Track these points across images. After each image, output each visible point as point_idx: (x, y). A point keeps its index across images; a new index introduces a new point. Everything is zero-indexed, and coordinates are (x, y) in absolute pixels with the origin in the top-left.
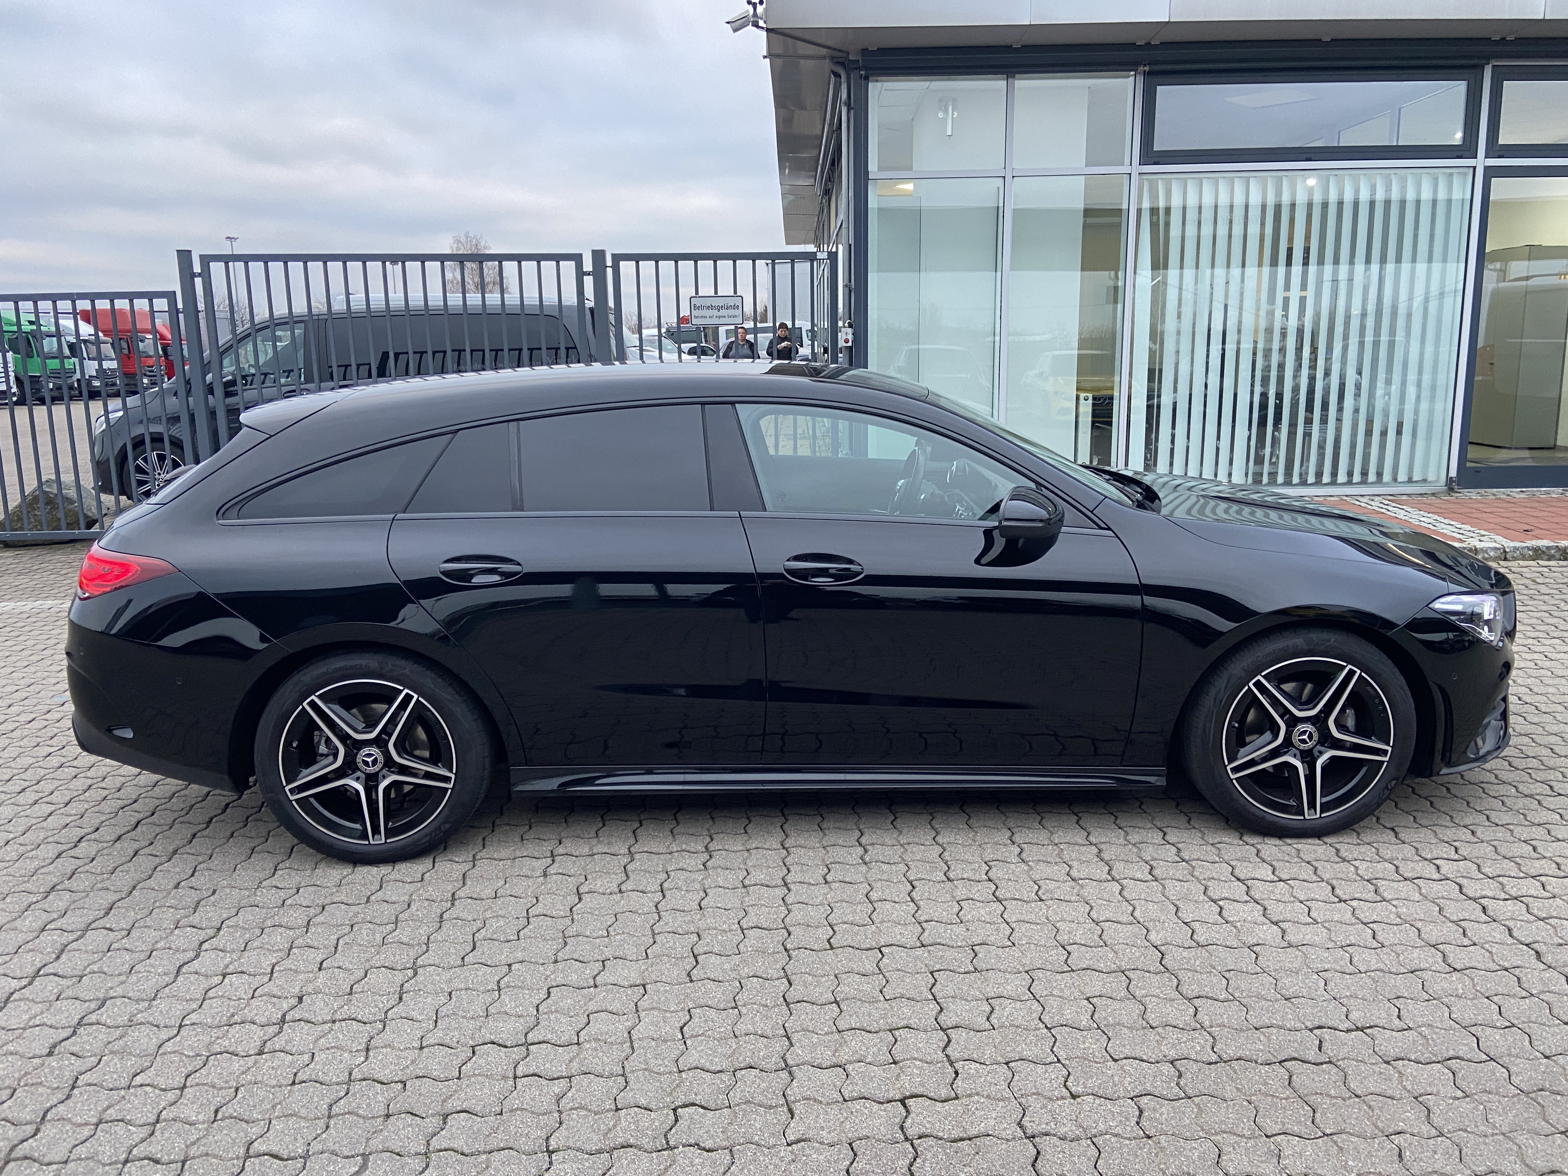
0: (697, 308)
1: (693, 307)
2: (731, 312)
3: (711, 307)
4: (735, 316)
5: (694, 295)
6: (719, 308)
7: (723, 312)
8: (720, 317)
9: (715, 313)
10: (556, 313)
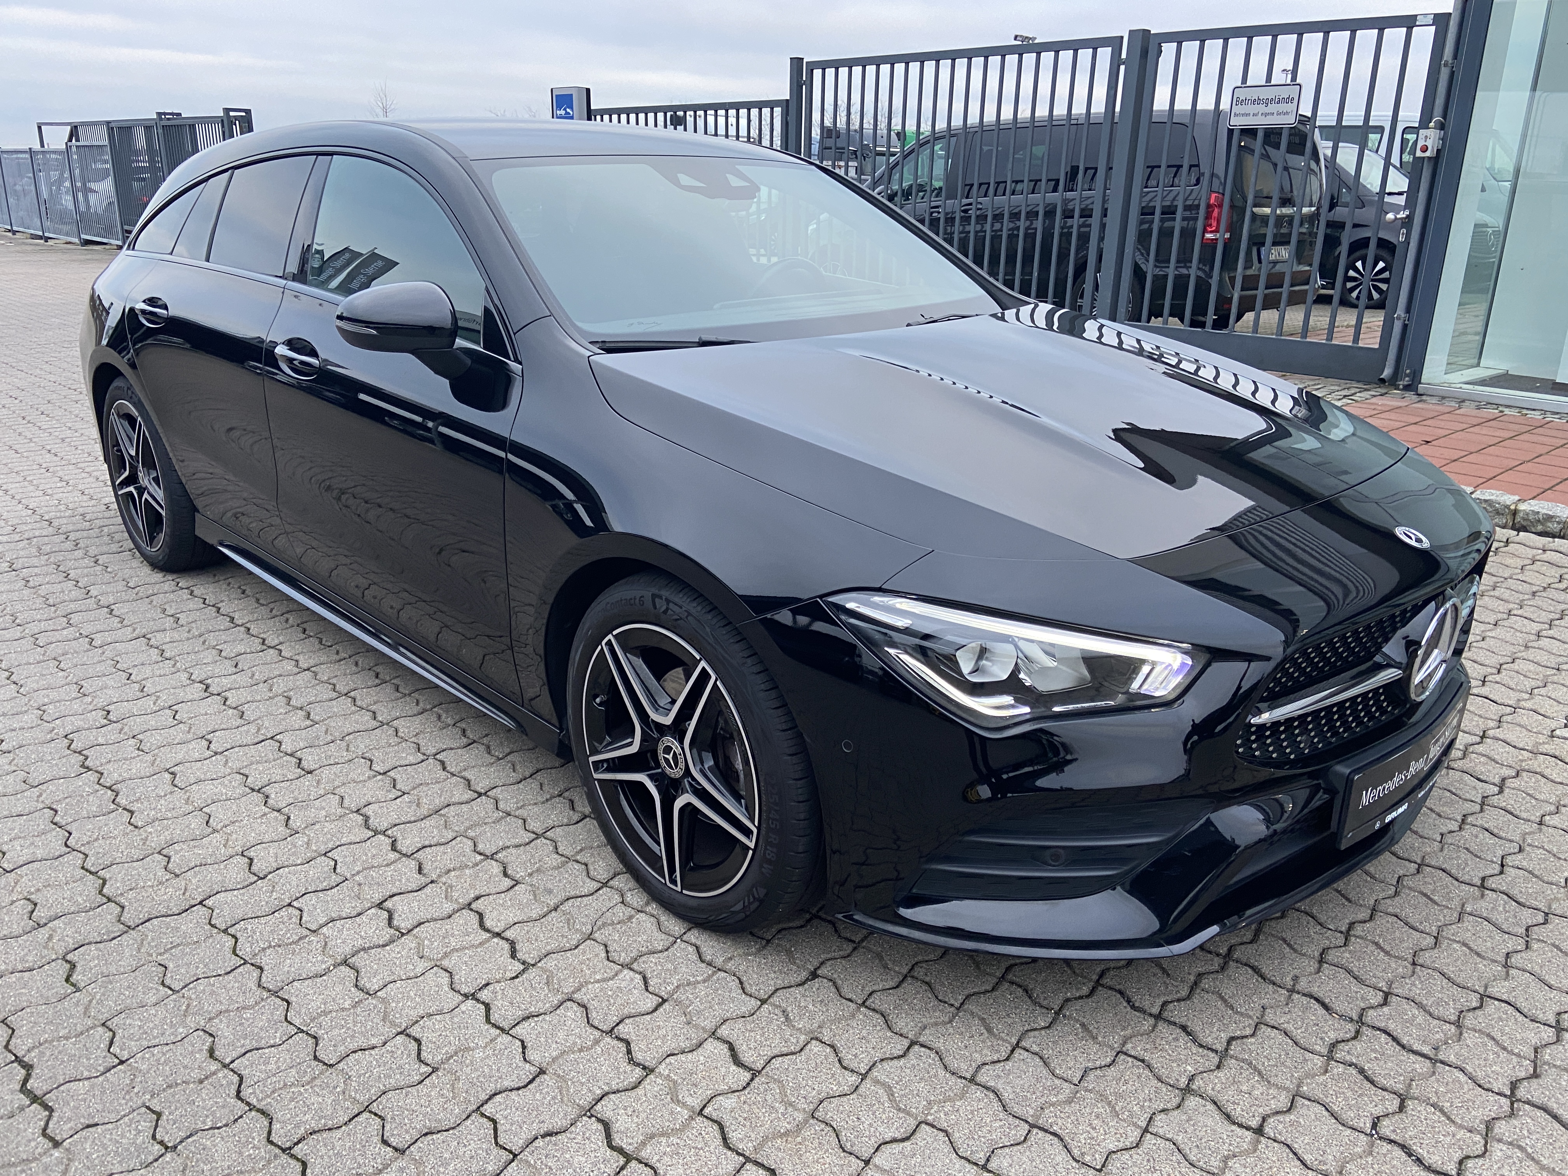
0: (1239, 102)
1: (1236, 101)
2: (1283, 107)
3: (1257, 101)
4: (1287, 113)
5: (1239, 84)
6: (1267, 102)
7: (1273, 107)
8: (1266, 115)
9: (1262, 108)
10: (1186, 121)
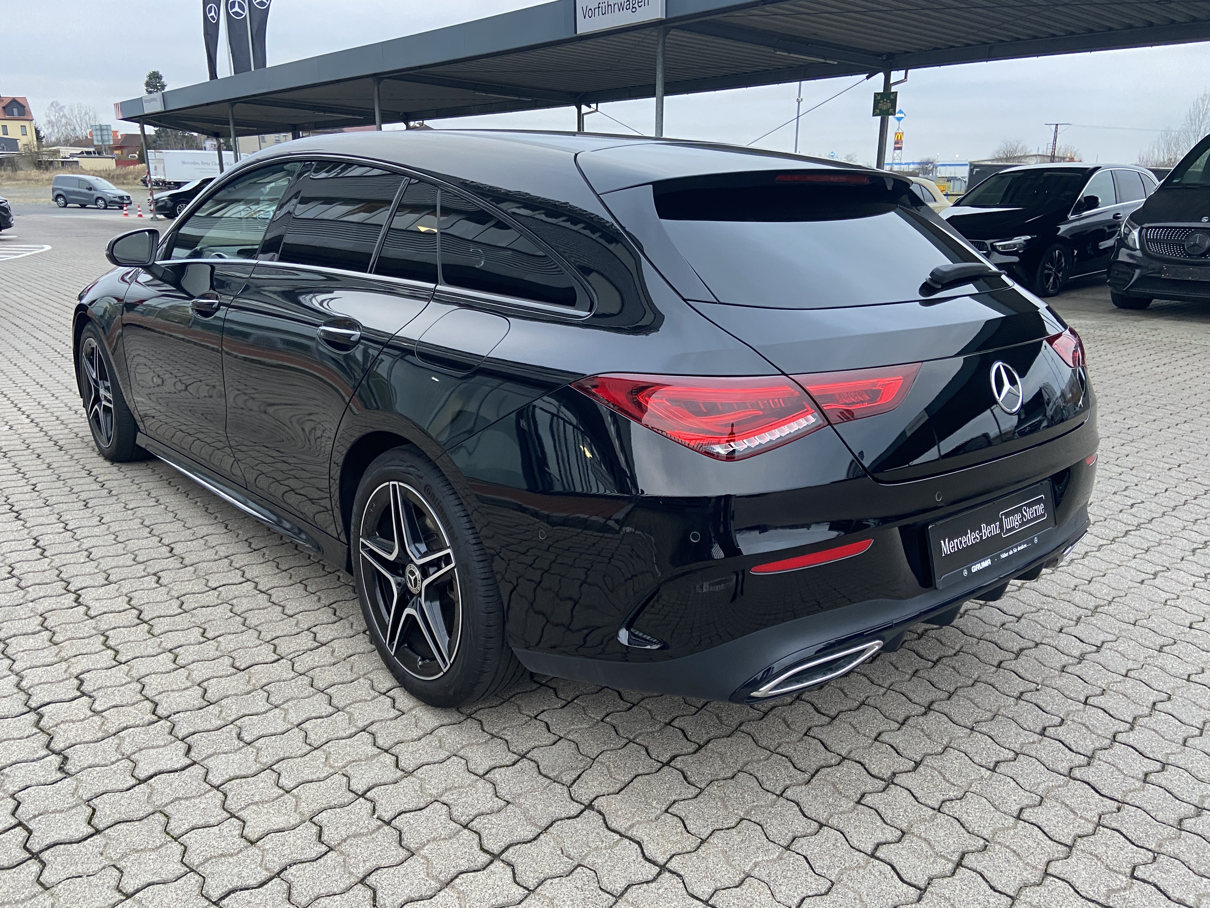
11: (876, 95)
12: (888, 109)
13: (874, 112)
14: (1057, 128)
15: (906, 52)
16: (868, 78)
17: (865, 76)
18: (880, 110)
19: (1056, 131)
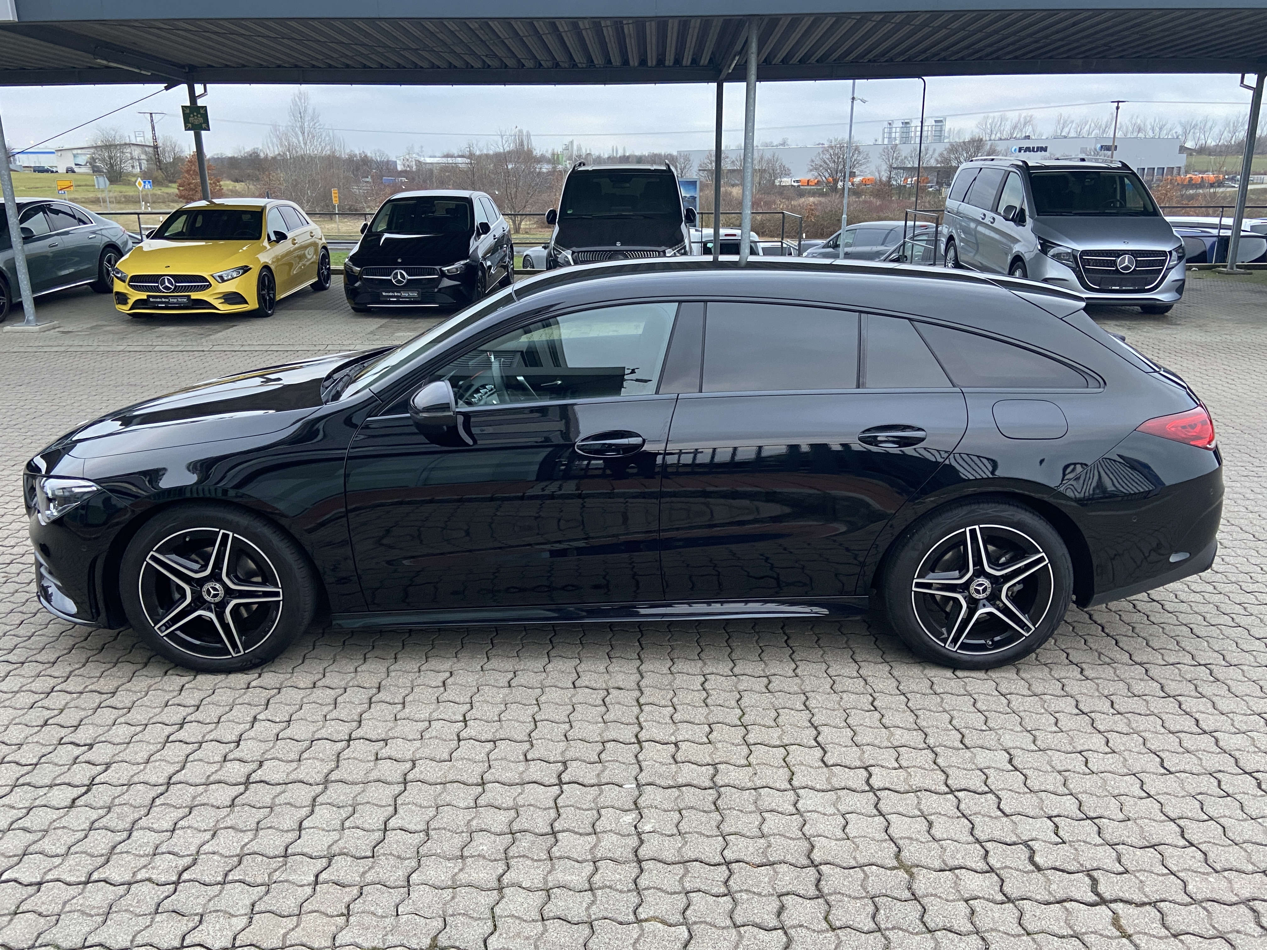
11: (184, 108)
12: (201, 124)
13: (186, 126)
14: (151, 117)
15: (210, 66)
16: (167, 88)
17: (163, 86)
18: (192, 124)
19: (152, 121)
